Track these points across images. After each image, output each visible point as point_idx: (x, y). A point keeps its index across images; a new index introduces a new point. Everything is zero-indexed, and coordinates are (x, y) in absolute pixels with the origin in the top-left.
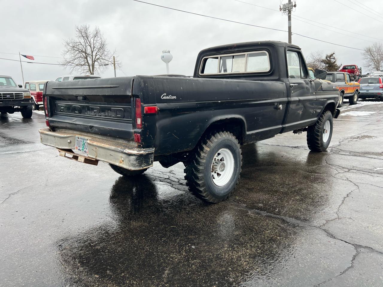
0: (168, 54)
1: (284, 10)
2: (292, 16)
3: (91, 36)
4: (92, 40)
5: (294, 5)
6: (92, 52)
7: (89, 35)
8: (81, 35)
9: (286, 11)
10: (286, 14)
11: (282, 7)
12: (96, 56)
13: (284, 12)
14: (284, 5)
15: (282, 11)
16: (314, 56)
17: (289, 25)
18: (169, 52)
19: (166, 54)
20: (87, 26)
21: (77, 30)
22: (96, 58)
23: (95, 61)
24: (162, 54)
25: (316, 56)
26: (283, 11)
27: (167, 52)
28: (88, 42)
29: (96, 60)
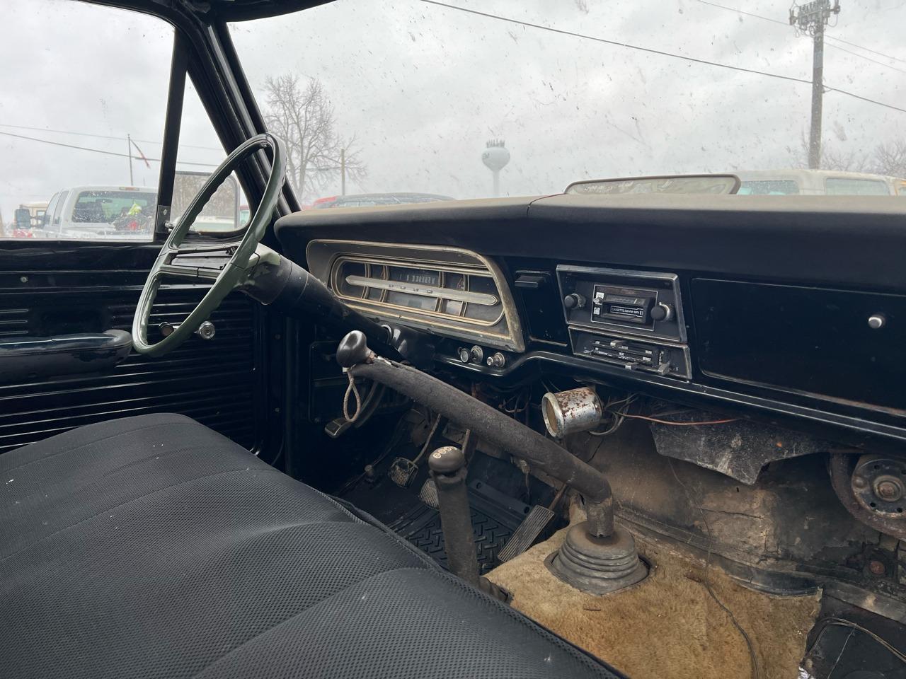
0: (500, 149)
1: (804, 21)
2: (825, 39)
3: (302, 101)
4: (303, 112)
5: (832, 7)
6: (302, 139)
7: (297, 98)
8: (277, 98)
9: (809, 25)
10: (807, 32)
11: (796, 15)
12: (310, 148)
13: (803, 27)
14: (803, 9)
15: (796, 25)
16: (888, 154)
17: (815, 63)
18: (502, 144)
19: (495, 149)
20: (294, 78)
21: (270, 85)
22: (310, 153)
23: (307, 161)
24: (485, 149)
25: (894, 154)
26: (799, 26)
27: (497, 145)
28: (293, 115)
29: (310, 158)
